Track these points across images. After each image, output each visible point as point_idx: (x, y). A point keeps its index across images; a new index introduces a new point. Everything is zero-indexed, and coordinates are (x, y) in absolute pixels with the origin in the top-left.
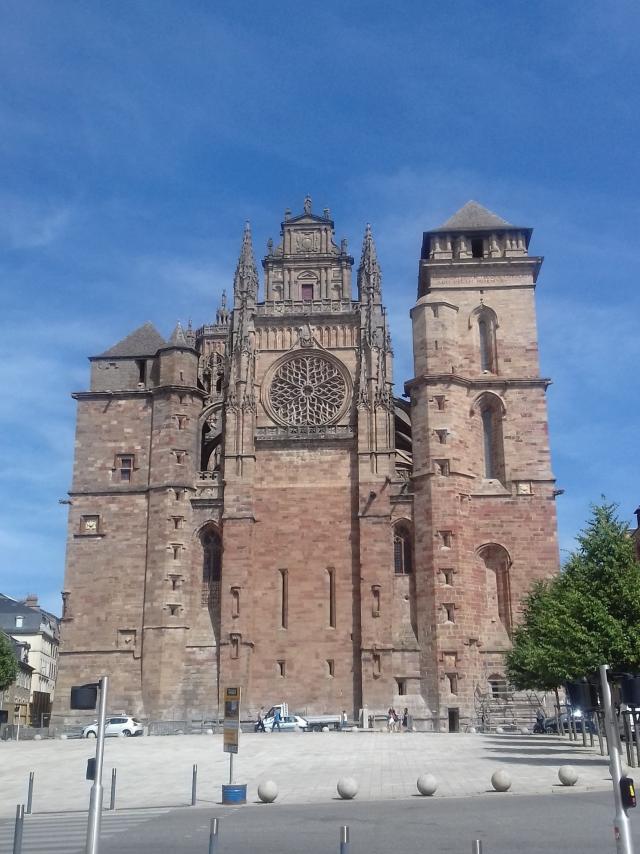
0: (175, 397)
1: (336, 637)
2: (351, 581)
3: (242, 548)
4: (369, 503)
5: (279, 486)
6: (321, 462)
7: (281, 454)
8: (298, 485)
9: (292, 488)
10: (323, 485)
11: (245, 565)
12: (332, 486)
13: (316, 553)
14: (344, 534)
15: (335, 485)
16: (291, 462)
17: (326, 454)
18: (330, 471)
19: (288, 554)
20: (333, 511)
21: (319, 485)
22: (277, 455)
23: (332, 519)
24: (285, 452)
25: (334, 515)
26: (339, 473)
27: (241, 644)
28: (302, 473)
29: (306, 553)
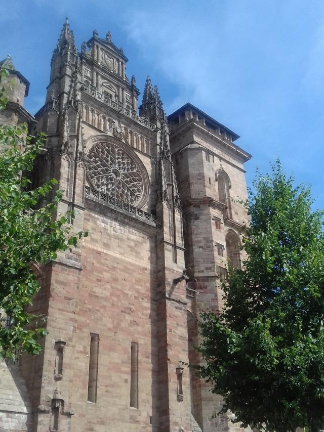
0: (15, 118)
1: (139, 418)
2: (150, 361)
3: (70, 299)
4: (173, 288)
5: (95, 248)
6: (128, 239)
7: (98, 219)
8: (111, 253)
9: (106, 254)
10: (130, 260)
11: (72, 320)
12: (137, 263)
13: (123, 325)
14: (145, 312)
15: (140, 264)
16: (105, 229)
17: (132, 233)
18: (134, 249)
19: (101, 319)
20: (137, 287)
21: (127, 259)
22: (95, 218)
23: (136, 295)
24: (101, 218)
25: (137, 291)
26: (141, 254)
27: (63, 414)
28: (114, 243)
29: (115, 322)
